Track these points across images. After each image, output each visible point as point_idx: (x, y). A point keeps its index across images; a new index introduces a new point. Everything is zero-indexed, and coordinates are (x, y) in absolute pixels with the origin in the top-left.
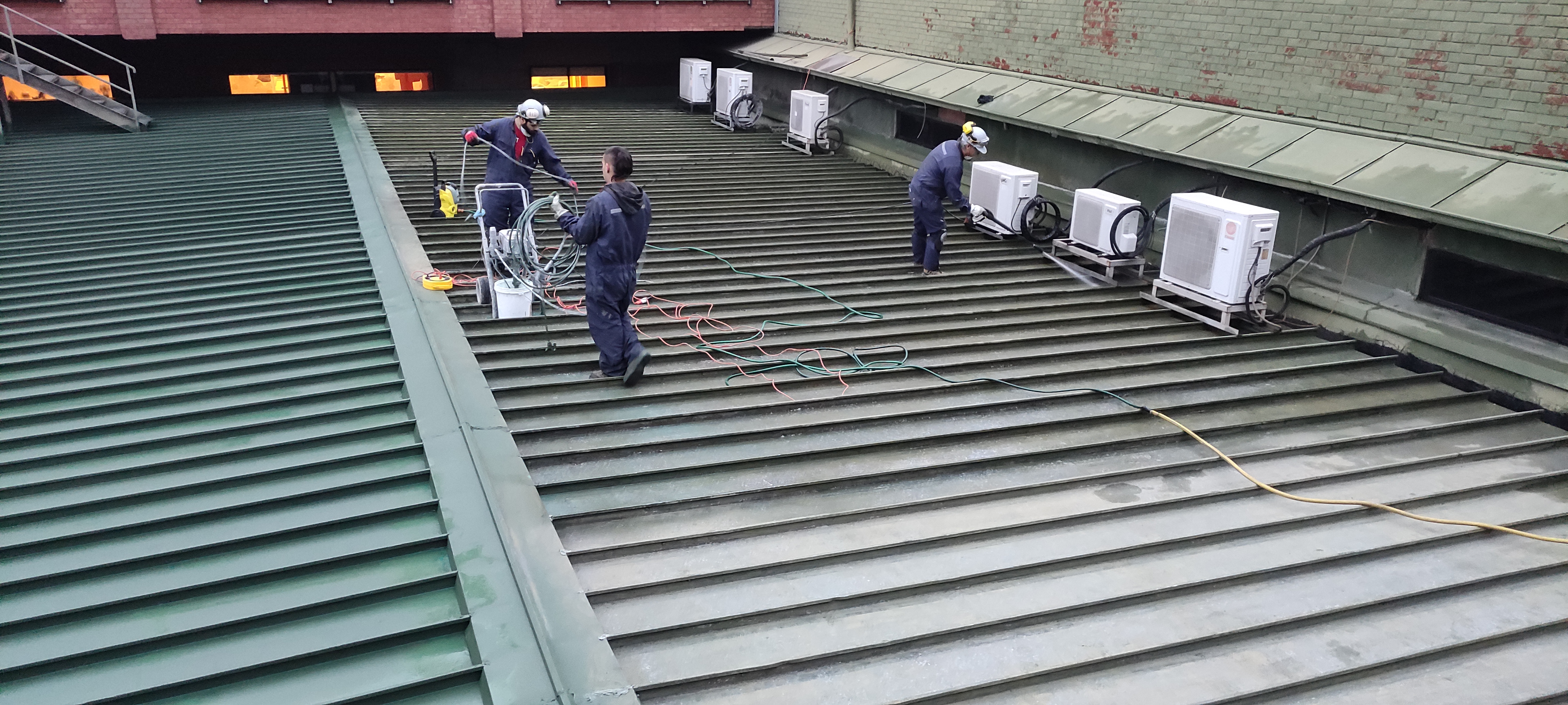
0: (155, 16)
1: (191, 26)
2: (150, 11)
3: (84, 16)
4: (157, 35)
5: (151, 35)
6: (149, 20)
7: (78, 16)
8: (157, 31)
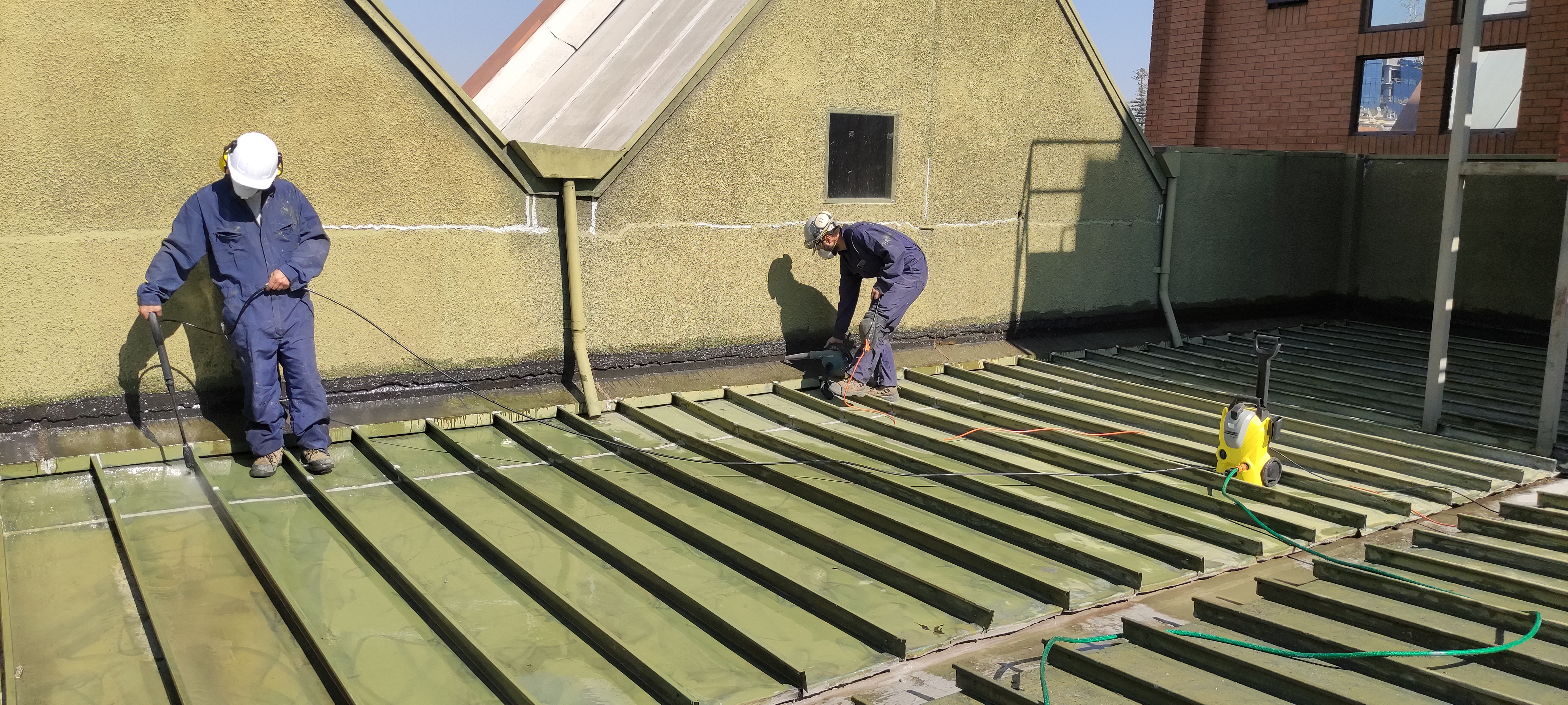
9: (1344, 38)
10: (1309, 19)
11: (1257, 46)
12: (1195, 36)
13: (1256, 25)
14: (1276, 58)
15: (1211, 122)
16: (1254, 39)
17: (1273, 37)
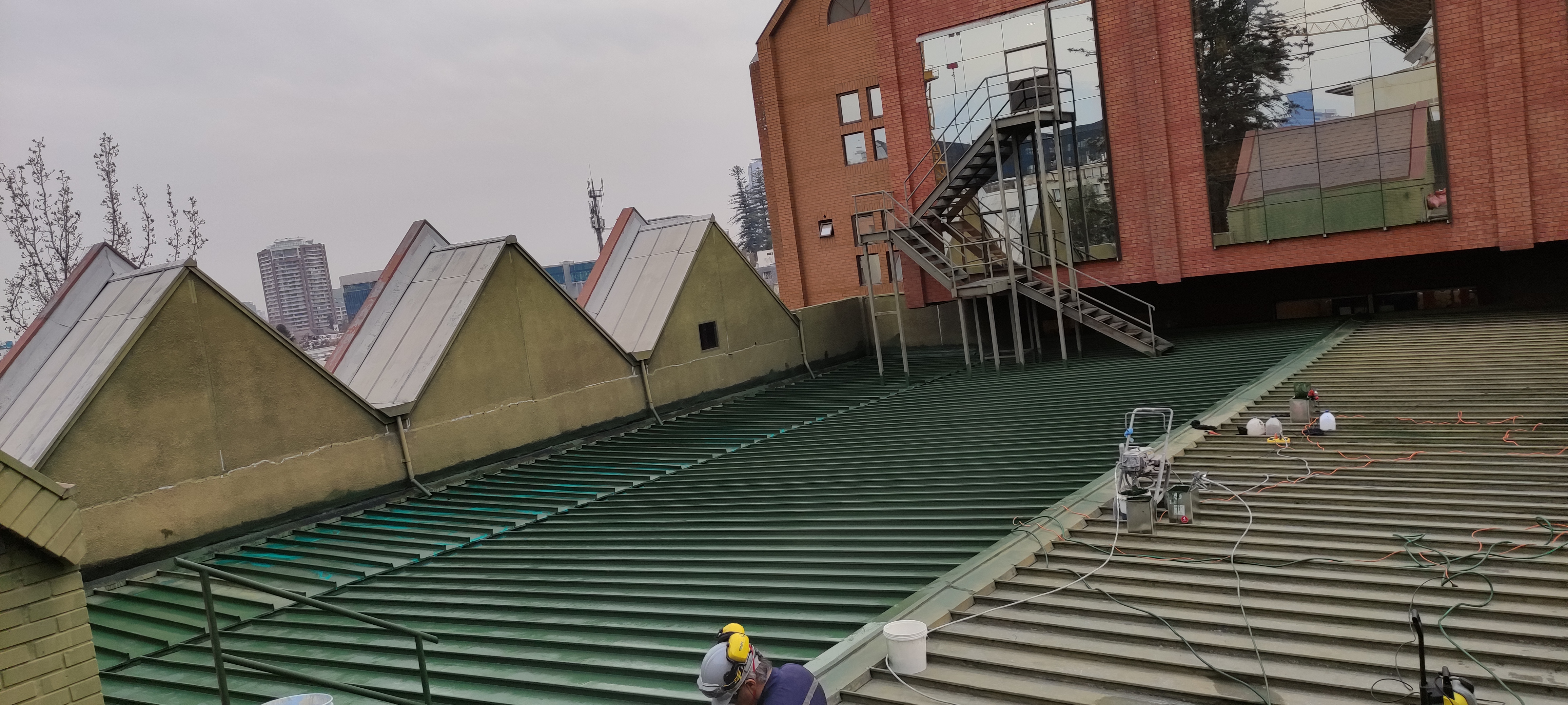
0: (1181, 263)
1: (1208, 269)
2: (1177, 260)
3: (1133, 269)
4: (1182, 279)
5: (1177, 279)
6: (1176, 268)
7: (1129, 270)
8: (1182, 276)
9: (850, 249)
10: (836, 242)
11: (819, 253)
12: (794, 251)
13: (817, 245)
14: (827, 258)
15: (808, 285)
16: (817, 250)
17: (824, 249)
